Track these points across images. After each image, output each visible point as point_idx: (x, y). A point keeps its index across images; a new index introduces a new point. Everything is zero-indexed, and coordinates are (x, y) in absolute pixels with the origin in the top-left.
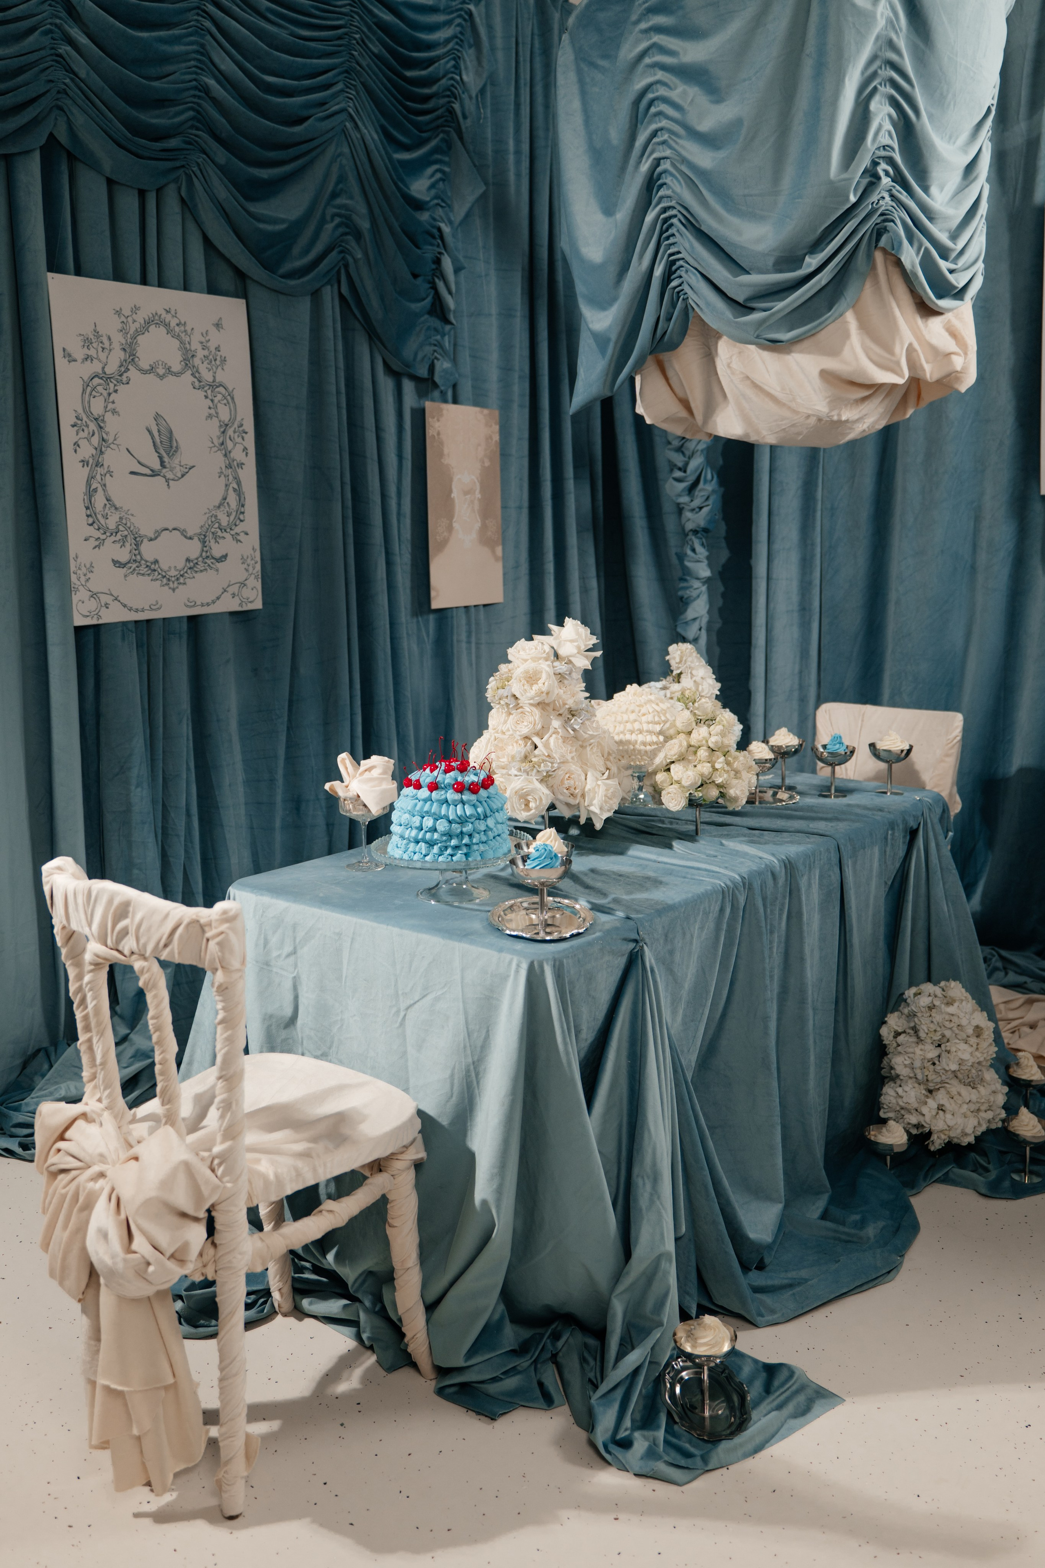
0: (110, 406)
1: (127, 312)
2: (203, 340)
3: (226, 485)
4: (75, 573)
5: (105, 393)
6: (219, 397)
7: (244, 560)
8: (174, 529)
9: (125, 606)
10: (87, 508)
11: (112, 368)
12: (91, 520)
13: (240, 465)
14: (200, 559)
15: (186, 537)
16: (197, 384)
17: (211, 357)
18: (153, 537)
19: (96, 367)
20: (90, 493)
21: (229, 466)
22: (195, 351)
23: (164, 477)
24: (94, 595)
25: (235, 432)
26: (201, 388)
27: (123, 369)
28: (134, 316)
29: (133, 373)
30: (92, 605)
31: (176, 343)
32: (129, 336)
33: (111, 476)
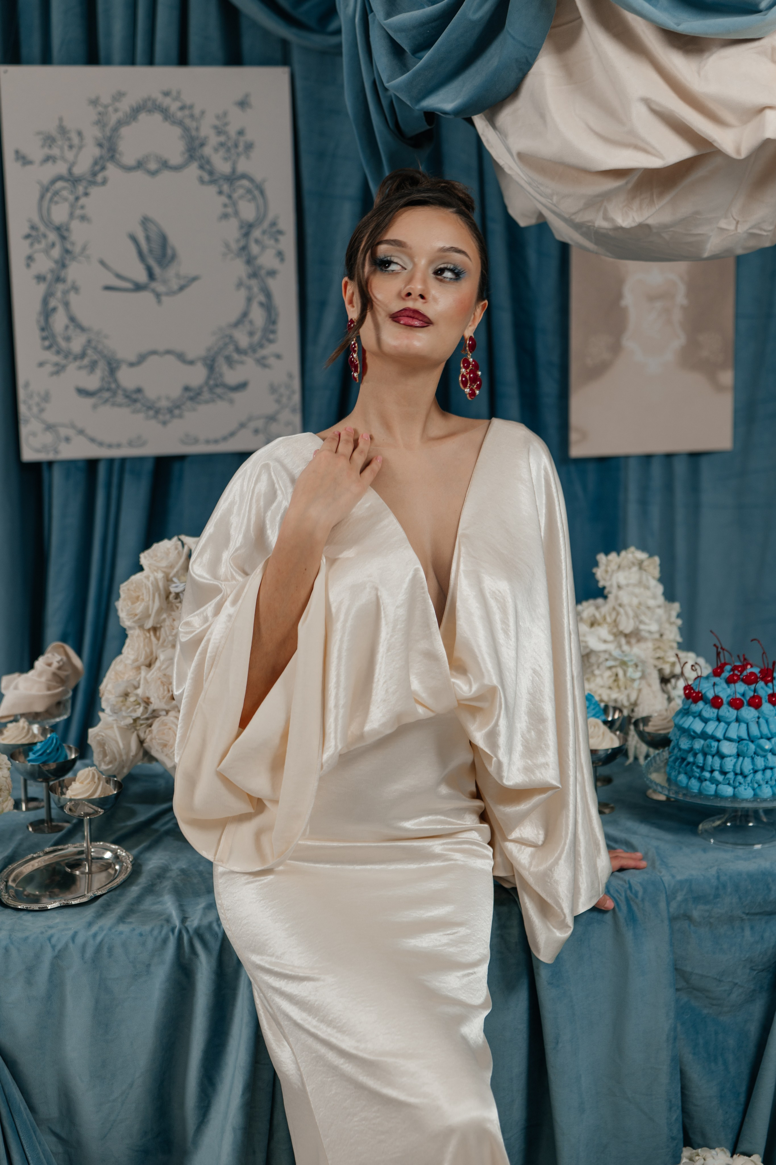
0: (78, 212)
1: (106, 99)
2: (217, 123)
3: (249, 300)
4: (25, 402)
5: (71, 198)
6: (241, 191)
7: (273, 389)
8: (168, 352)
9: (92, 440)
10: (43, 329)
11: (82, 167)
12: (47, 343)
13: (272, 273)
14: (206, 388)
15: (184, 361)
16: (206, 177)
17: (230, 144)
18: (136, 361)
19: (61, 168)
20: (47, 313)
21: (254, 275)
22: (206, 138)
23: (154, 291)
24: (50, 427)
25: (264, 232)
26: (213, 182)
27: (97, 168)
28: (118, 105)
29: (112, 170)
30: (48, 438)
31: (177, 131)
32: (108, 128)
33: (77, 293)
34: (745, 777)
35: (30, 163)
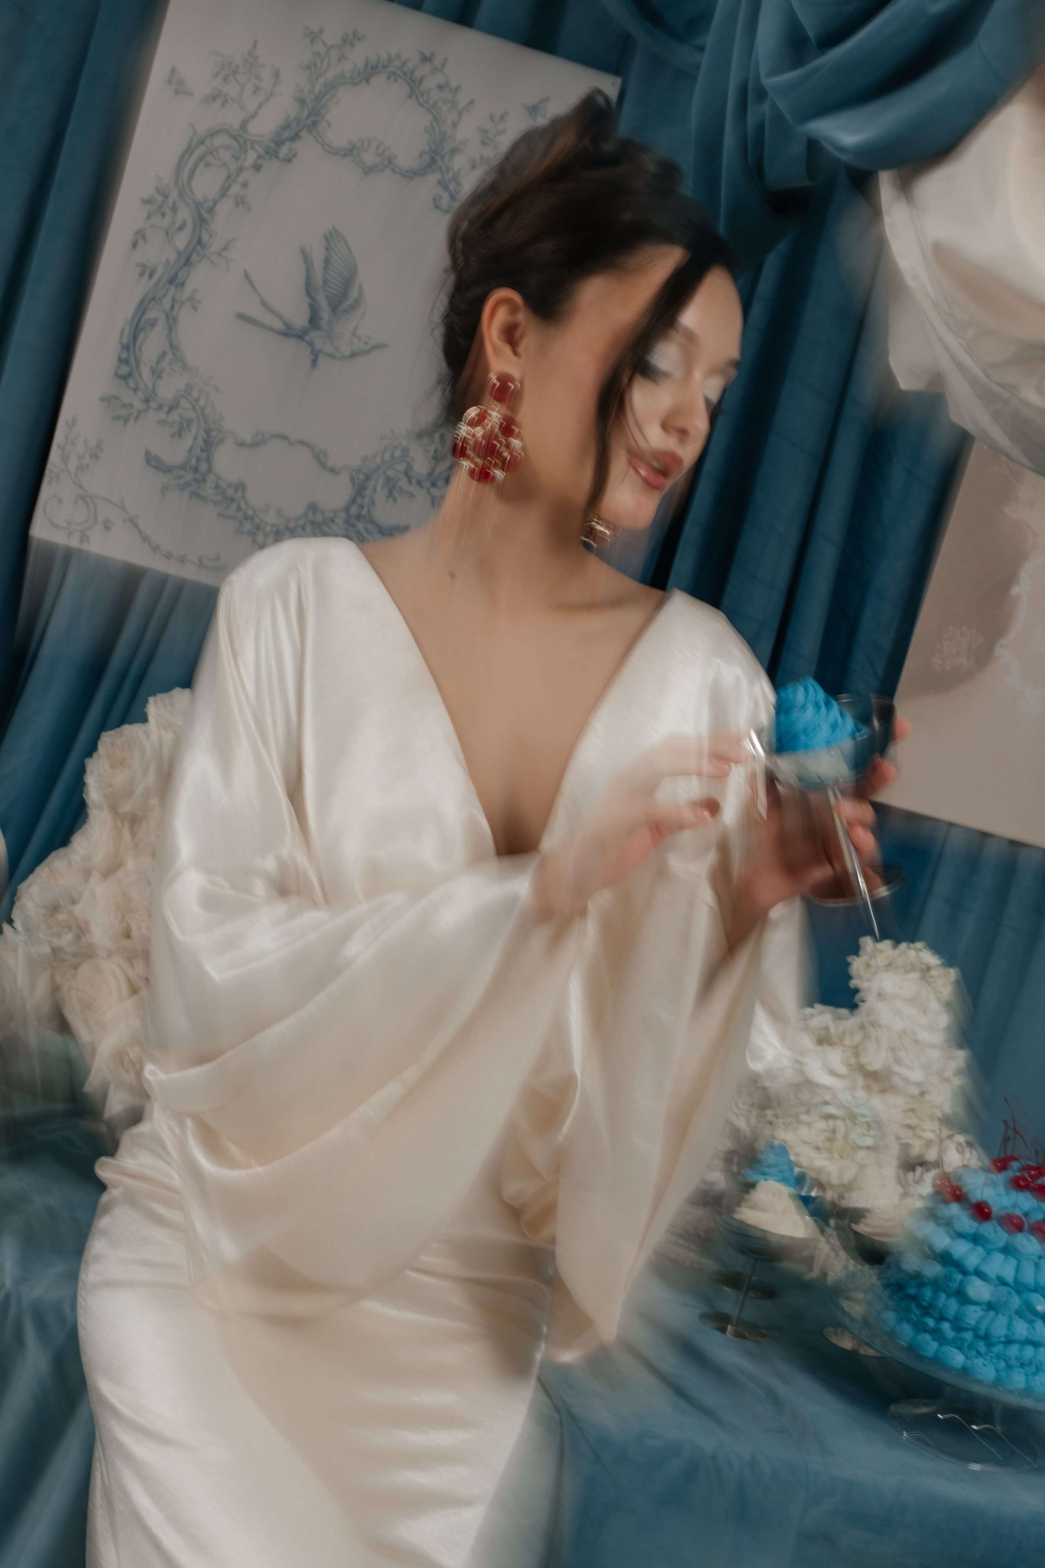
0: (235, 189)
1: (331, 37)
4: (62, 446)
5: (233, 165)
8: (302, 442)
9: (145, 539)
10: (126, 348)
11: (263, 127)
12: (124, 370)
14: (342, 515)
15: (323, 465)
18: (248, 439)
19: (232, 118)
20: (140, 324)
22: (463, 144)
23: (311, 344)
24: (84, 498)
27: (287, 134)
28: (347, 49)
30: (78, 513)
31: (423, 119)
32: (321, 80)
33: (195, 309)
34: (990, 1345)
35: (190, 94)
